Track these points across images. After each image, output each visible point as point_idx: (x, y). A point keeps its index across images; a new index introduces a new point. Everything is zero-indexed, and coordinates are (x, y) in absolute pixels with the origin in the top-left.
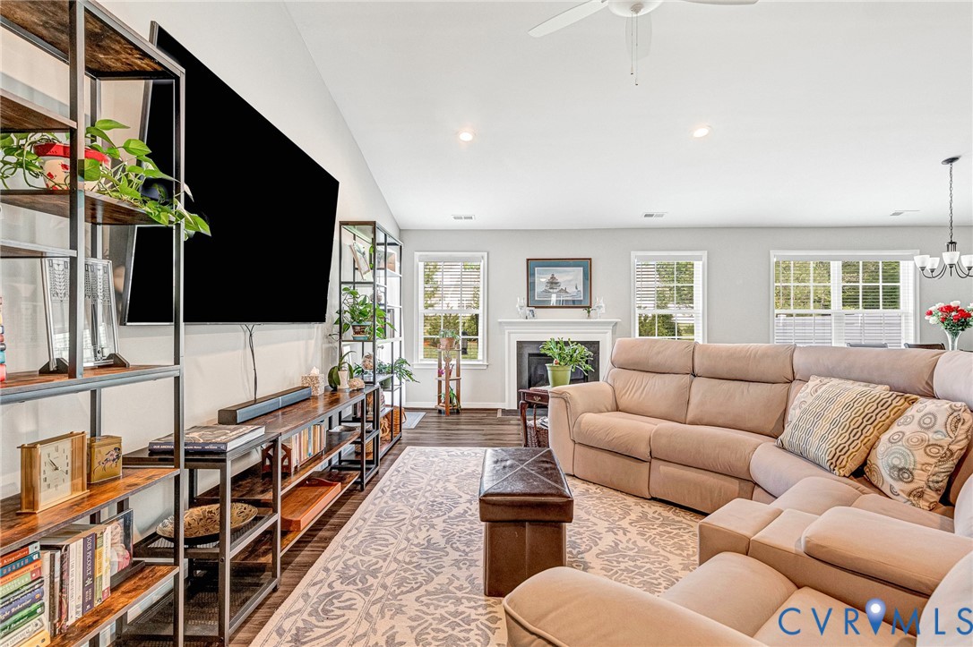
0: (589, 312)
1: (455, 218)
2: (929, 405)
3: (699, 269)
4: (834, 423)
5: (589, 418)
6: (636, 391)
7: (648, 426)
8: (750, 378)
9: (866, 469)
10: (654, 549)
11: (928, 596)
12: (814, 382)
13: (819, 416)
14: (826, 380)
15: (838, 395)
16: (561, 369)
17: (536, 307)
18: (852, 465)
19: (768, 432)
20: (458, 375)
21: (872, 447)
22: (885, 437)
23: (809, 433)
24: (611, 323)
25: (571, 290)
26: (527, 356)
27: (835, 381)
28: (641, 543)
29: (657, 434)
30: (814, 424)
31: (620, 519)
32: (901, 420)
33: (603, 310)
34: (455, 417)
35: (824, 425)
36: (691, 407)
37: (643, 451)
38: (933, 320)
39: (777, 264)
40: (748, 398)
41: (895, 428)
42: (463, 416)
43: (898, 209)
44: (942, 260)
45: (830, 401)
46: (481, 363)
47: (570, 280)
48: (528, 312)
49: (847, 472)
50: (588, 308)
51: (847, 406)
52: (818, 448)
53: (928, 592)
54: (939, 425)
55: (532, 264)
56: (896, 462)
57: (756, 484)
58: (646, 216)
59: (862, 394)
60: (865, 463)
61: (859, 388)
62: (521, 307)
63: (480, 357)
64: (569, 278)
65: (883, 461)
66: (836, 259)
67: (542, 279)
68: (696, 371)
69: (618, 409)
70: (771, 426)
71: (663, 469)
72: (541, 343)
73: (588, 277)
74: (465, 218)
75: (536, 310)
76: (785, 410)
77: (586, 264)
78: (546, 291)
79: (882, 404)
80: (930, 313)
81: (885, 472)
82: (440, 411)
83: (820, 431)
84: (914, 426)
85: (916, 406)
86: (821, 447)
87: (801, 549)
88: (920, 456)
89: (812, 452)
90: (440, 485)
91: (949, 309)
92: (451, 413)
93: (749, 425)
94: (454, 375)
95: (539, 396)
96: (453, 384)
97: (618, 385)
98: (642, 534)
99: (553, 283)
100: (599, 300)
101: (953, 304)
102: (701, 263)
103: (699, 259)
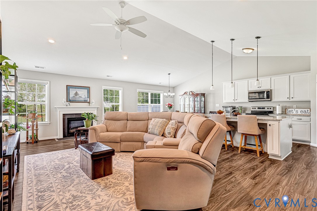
0: (89, 104)
1: (36, 67)
2: (172, 121)
3: (120, 93)
4: (159, 126)
5: (102, 134)
6: (113, 126)
7: (119, 134)
8: (140, 120)
9: (164, 134)
10: (126, 161)
11: (178, 146)
12: (153, 119)
13: (156, 126)
14: (155, 119)
15: (159, 121)
16: (89, 121)
17: (70, 102)
18: (162, 134)
19: (144, 131)
20: (37, 127)
21: (165, 130)
22: (166, 128)
23: (154, 129)
24: (97, 107)
25: (83, 97)
26: (67, 119)
27: (157, 119)
28: (123, 160)
29: (122, 135)
30: (155, 127)
31: (115, 157)
32: (169, 124)
33: (94, 103)
34: (35, 144)
35: (157, 127)
36: (127, 128)
37: (119, 140)
38: (167, 106)
39: (138, 92)
40: (140, 124)
41: (168, 126)
42: (39, 144)
43: (160, 82)
44: (168, 94)
45: (158, 122)
46: (47, 123)
47: (83, 94)
48: (67, 104)
49: (161, 135)
50: (89, 103)
51: (160, 123)
52: (156, 132)
53: (178, 145)
54: (174, 125)
55: (68, 87)
56: (168, 132)
57: (145, 142)
58: (107, 76)
59: (163, 120)
60: (163, 133)
61: (161, 120)
62: (65, 102)
63: (46, 120)
64: (83, 93)
65: (166, 132)
66: (149, 92)
67: (72, 92)
68: (128, 119)
69: (107, 131)
70: (145, 130)
71: (124, 143)
72: (81, 114)
73: (89, 92)
74: (41, 68)
75: (70, 103)
76: (147, 126)
77: (88, 89)
78: (74, 97)
79: (166, 122)
80: (166, 105)
81: (167, 134)
82: (28, 143)
83: (156, 129)
84: (171, 125)
85: (170, 122)
86: (156, 131)
87: (162, 145)
88: (172, 130)
89: (155, 133)
90: (53, 163)
91: (169, 104)
92: (34, 143)
93: (141, 130)
94: (35, 128)
95: (82, 130)
96: (35, 132)
97: (107, 125)
98: (122, 159)
99: (76, 94)
100: (93, 100)
101: (170, 103)
102: (121, 91)
103: (121, 90)
